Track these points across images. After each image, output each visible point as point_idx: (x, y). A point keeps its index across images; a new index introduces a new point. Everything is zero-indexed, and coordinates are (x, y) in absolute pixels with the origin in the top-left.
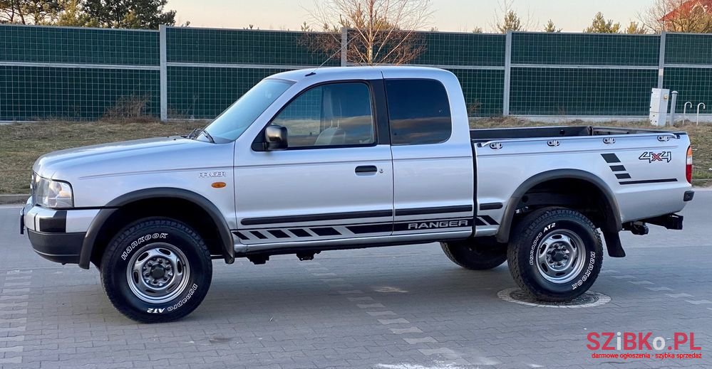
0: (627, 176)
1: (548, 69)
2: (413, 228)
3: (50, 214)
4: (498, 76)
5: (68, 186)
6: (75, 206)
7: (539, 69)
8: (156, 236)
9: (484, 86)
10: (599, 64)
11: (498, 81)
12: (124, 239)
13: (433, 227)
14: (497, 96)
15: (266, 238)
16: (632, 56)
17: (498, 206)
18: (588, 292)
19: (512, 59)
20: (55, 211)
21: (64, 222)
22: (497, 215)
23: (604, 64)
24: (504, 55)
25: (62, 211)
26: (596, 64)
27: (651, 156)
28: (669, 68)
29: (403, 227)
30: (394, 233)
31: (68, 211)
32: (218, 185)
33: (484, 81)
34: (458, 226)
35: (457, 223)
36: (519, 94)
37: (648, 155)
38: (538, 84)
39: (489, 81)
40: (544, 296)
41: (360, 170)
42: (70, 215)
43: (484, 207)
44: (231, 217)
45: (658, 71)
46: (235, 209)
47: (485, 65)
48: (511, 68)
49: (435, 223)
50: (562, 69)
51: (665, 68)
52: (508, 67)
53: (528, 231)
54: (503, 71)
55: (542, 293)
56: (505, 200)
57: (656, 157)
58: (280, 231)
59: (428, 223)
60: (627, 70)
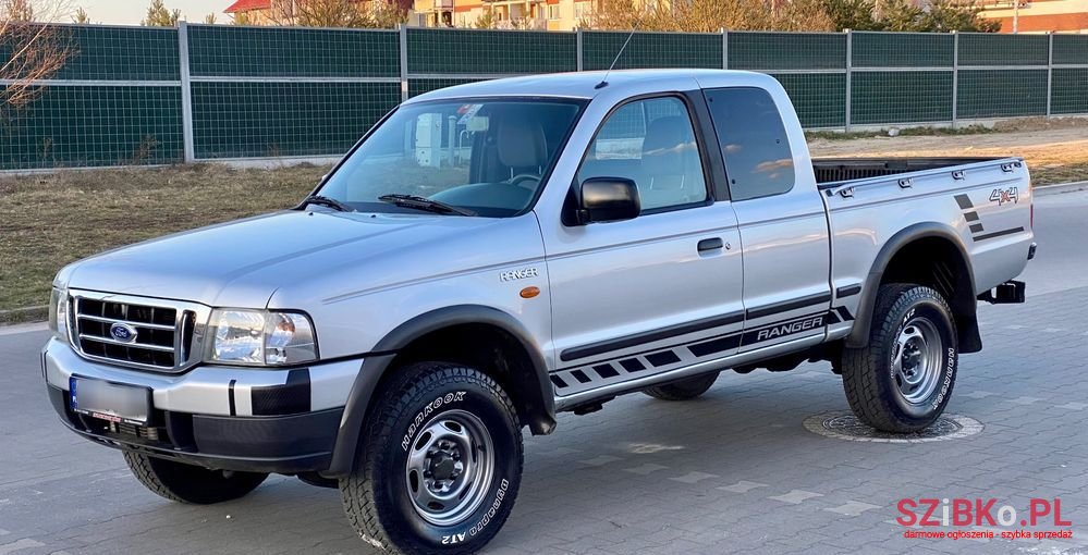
0: (980, 227)
1: (247, 84)
2: (763, 339)
3: (280, 379)
4: (172, 96)
5: (303, 318)
6: (321, 358)
7: (233, 84)
8: (449, 398)
9: (151, 113)
10: (320, 76)
11: (173, 104)
12: (403, 410)
13: (785, 334)
14: (174, 130)
15: (589, 380)
16: (364, 63)
17: (854, 290)
18: (943, 415)
19: (191, 69)
20: (287, 372)
21: (305, 390)
22: (853, 303)
23: (326, 76)
24: (178, 63)
25: (299, 371)
26: (316, 76)
27: (1000, 194)
28: (414, 80)
29: (750, 338)
30: (741, 349)
31: (310, 369)
32: (528, 293)
33: (150, 104)
34: (812, 328)
35: (810, 323)
36: (208, 124)
37: (997, 194)
38: (235, 109)
39: (158, 104)
40: (905, 426)
41: (703, 246)
42: (317, 375)
43: (841, 293)
44: (549, 348)
45: (400, 84)
46: (552, 333)
47: (149, 79)
48: (192, 83)
49: (787, 326)
50: (267, 84)
51: (409, 80)
52: (186, 80)
53: (885, 325)
54: (179, 88)
55: (903, 421)
56: (863, 279)
57: (1005, 196)
58: (609, 365)
59: (780, 328)
60: (358, 84)
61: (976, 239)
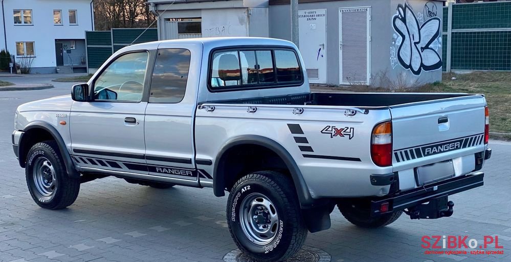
0: (309, 149)
8: (40, 153)
15: (87, 163)
17: (209, 163)
22: (210, 170)
27: (333, 130)
30: (150, 173)
34: (185, 175)
35: (186, 172)
37: (330, 129)
41: (127, 120)
43: (201, 162)
44: (69, 146)
46: (71, 140)
56: (212, 158)
57: (339, 132)
61: (305, 156)
